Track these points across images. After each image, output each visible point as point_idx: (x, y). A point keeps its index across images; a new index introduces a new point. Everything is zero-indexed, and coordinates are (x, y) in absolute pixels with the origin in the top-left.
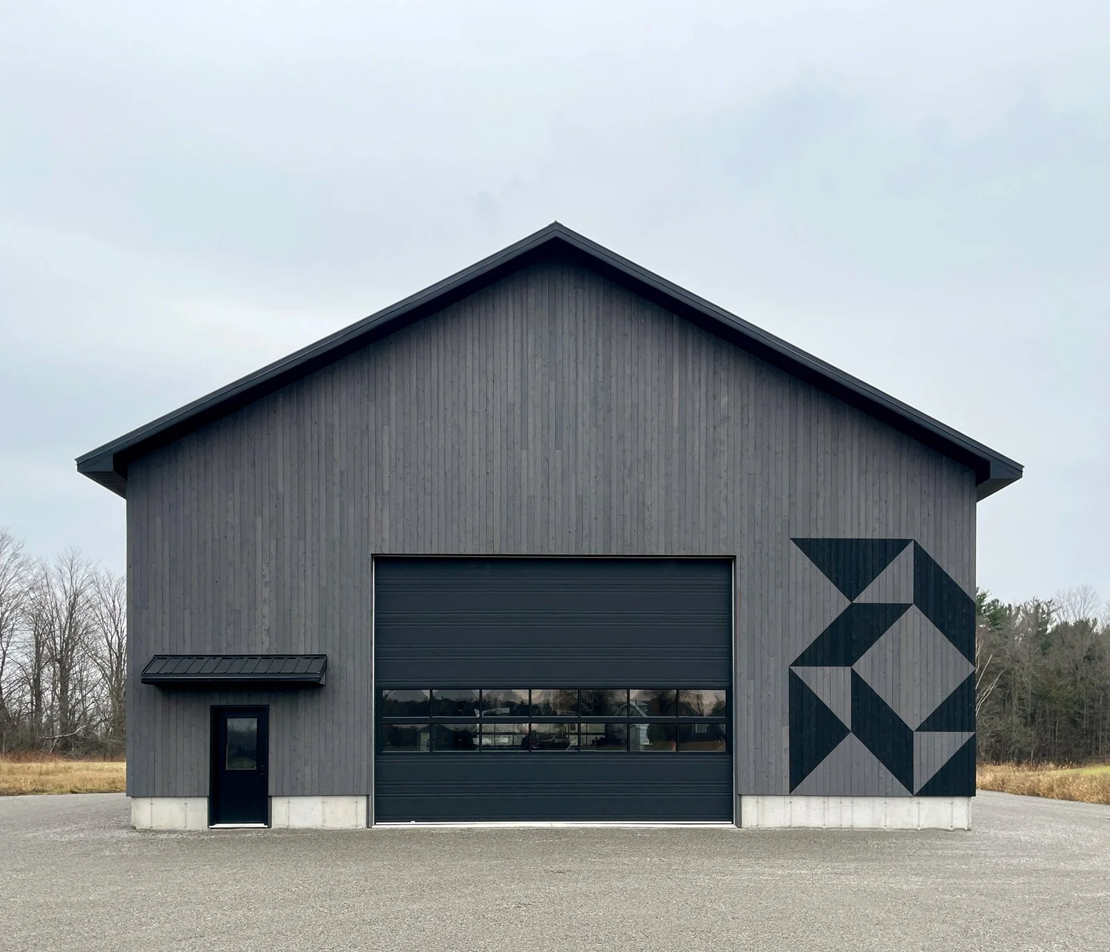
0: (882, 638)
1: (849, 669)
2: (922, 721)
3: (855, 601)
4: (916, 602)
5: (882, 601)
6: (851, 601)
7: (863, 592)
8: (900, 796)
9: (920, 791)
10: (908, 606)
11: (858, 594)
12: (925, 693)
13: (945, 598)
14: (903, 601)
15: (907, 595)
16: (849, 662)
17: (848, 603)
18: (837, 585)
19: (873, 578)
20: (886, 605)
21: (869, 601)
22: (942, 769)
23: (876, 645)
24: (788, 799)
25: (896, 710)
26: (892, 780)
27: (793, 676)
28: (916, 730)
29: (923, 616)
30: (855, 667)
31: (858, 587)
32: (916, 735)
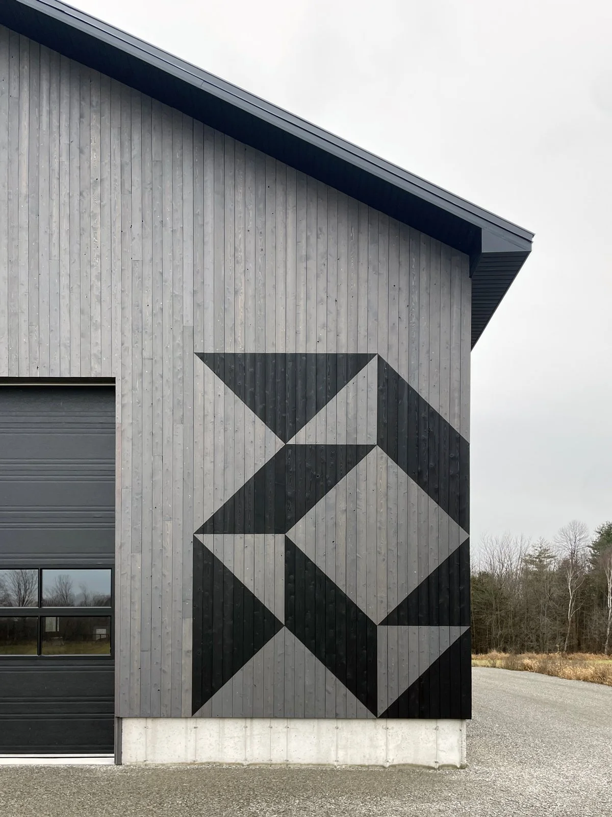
0: (332, 493)
1: (280, 537)
2: (390, 610)
3: (292, 442)
4: (380, 443)
5: (331, 441)
6: (285, 442)
7: (303, 429)
8: (357, 718)
9: (387, 711)
10: (368, 448)
11: (294, 432)
12: (394, 571)
13: (424, 436)
14: (362, 441)
15: (367, 433)
16: (282, 527)
17: (280, 444)
18: (264, 420)
19: (318, 409)
20: (336, 447)
21: (311, 441)
22: (420, 679)
23: (321, 502)
24: (191, 723)
25: (351, 595)
26: (346, 695)
27: (199, 548)
28: (381, 624)
29: (391, 462)
30: (291, 534)
31: (294, 422)
32: (382, 631)
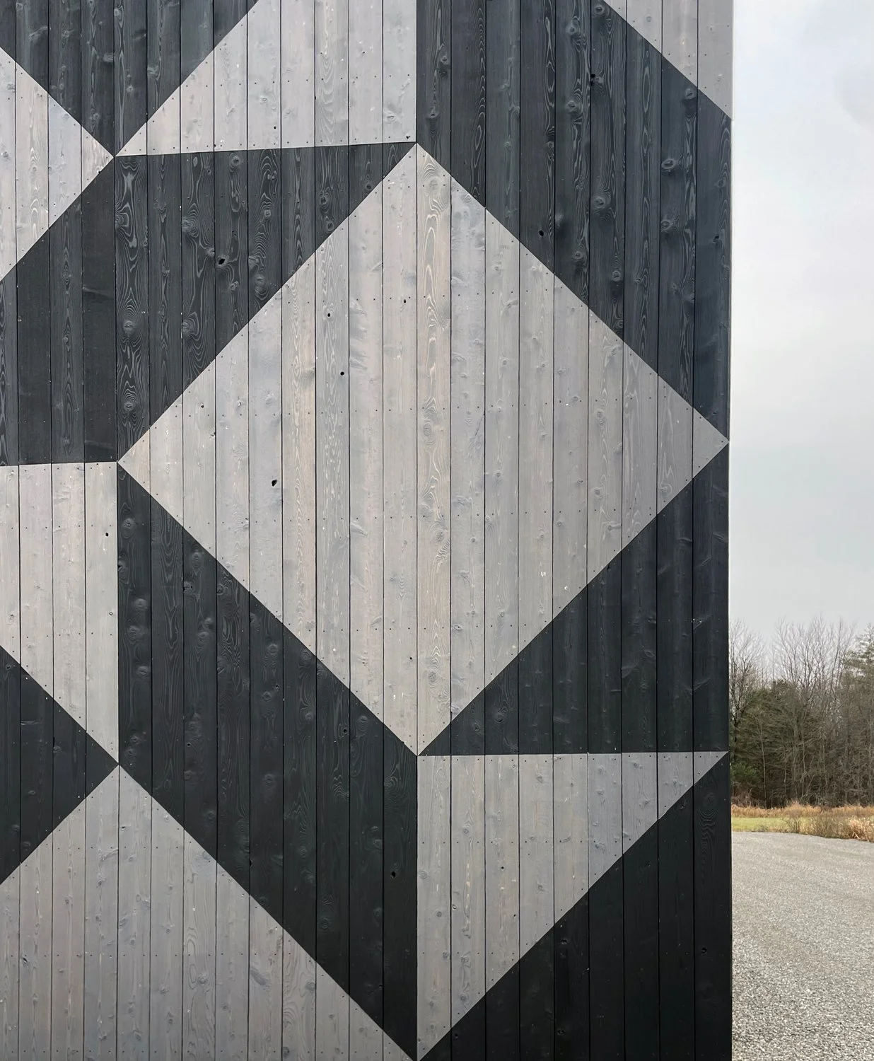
0: (267, 315)
1: (103, 472)
2: (462, 704)
3: (133, 147)
4: (428, 133)
5: (263, 140)
6: (112, 148)
7: (171, 103)
9: (449, 1039)
10: (389, 155)
11: (144, 112)
12: (475, 573)
13: (575, 103)
14: (364, 135)
15: (384, 104)
16: (107, 438)
17: (98, 157)
18: (45, 78)
19: (219, 28)
20: (276, 159)
21: (198, 143)
22: (557, 932)
23: (234, 351)
25: (332, 662)
26: (313, 988)
28: (432, 750)
29: (464, 201)
30: (136, 460)
31: (142, 80)
32: (432, 771)
